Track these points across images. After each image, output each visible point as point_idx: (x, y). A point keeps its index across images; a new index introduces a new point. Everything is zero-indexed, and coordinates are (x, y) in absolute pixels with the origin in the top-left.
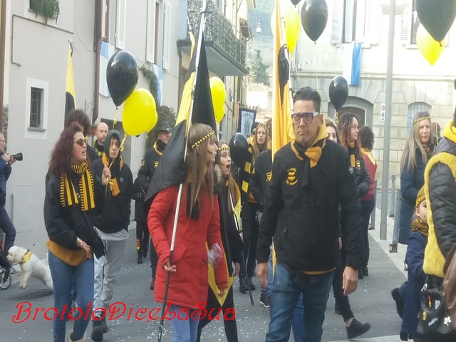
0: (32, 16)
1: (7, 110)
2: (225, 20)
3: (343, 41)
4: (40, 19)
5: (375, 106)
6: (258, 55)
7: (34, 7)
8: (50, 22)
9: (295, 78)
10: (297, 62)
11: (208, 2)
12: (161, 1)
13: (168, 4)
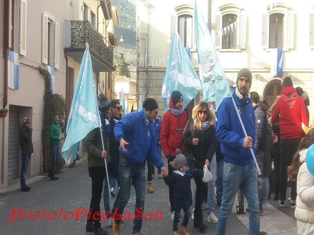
2: (98, 34)
6: (122, 57)
9: (147, 72)
10: (148, 62)
11: (85, 22)
12: (52, 21)
13: (57, 23)
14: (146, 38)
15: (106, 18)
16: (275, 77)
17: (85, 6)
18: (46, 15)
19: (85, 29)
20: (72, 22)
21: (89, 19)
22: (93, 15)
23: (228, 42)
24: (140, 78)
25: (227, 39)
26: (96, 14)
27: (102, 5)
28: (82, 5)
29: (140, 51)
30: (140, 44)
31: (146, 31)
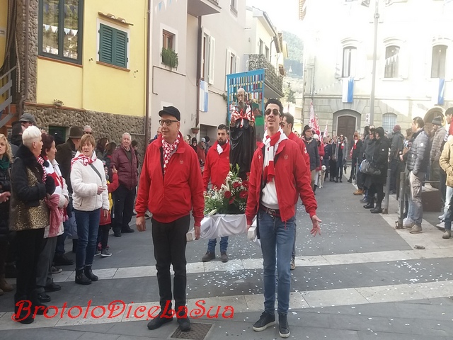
0: (163, 66)
1: (150, 119)
2: (271, 66)
3: (343, 77)
4: (168, 68)
5: (362, 115)
6: (289, 86)
7: (164, 62)
8: (173, 70)
9: (312, 98)
10: (314, 89)
11: (261, 55)
12: (234, 55)
13: (238, 57)
14: (313, 68)
15: (278, 52)
16: (435, 105)
17: (261, 42)
18: (230, 51)
19: (260, 61)
20: (250, 56)
21: (264, 52)
22: (267, 49)
23: (391, 71)
24: (306, 103)
25: (390, 69)
26: (269, 48)
27: (275, 40)
28: (259, 40)
29: (307, 80)
30: (307, 73)
31: (313, 62)
